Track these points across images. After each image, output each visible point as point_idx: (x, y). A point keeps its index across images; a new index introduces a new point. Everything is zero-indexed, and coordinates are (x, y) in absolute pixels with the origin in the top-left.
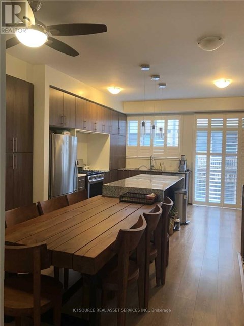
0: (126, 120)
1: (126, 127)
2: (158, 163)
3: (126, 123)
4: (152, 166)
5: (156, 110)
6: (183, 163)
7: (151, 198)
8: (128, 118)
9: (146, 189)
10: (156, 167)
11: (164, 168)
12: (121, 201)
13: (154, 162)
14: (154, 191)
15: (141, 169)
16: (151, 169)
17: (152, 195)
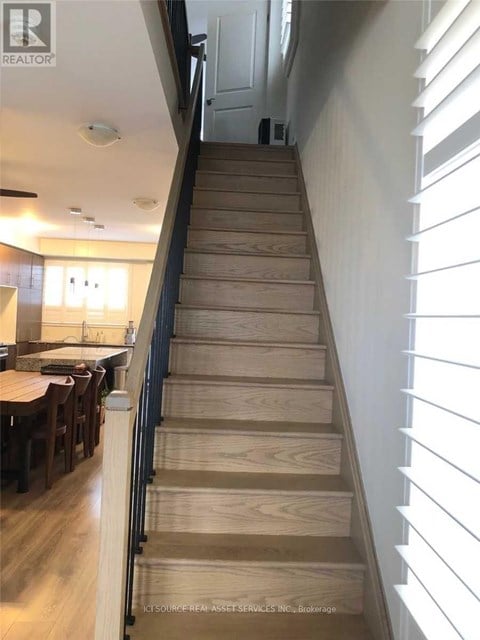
0: (43, 265)
1: (43, 275)
2: (95, 332)
3: (43, 269)
4: (84, 337)
5: (90, 254)
6: (130, 331)
7: (80, 369)
8: (47, 262)
9: (75, 361)
10: (91, 339)
11: (104, 338)
12: (43, 374)
13: (87, 331)
14: (84, 361)
15: (66, 342)
16: (84, 341)
17: (82, 365)
